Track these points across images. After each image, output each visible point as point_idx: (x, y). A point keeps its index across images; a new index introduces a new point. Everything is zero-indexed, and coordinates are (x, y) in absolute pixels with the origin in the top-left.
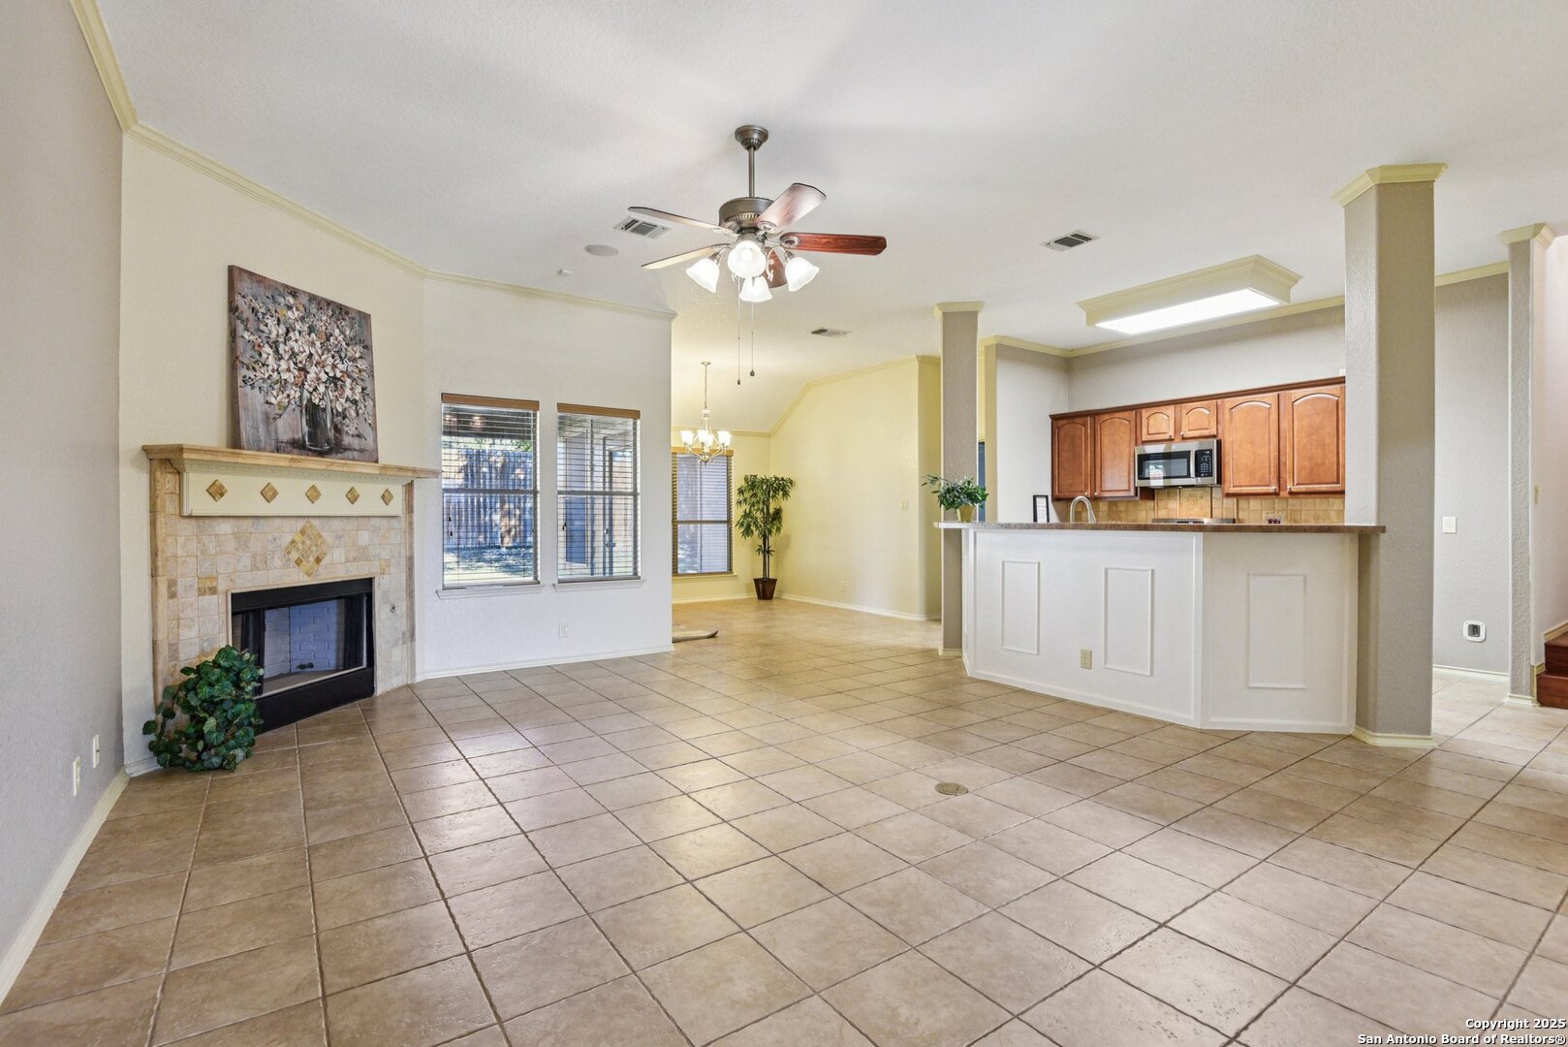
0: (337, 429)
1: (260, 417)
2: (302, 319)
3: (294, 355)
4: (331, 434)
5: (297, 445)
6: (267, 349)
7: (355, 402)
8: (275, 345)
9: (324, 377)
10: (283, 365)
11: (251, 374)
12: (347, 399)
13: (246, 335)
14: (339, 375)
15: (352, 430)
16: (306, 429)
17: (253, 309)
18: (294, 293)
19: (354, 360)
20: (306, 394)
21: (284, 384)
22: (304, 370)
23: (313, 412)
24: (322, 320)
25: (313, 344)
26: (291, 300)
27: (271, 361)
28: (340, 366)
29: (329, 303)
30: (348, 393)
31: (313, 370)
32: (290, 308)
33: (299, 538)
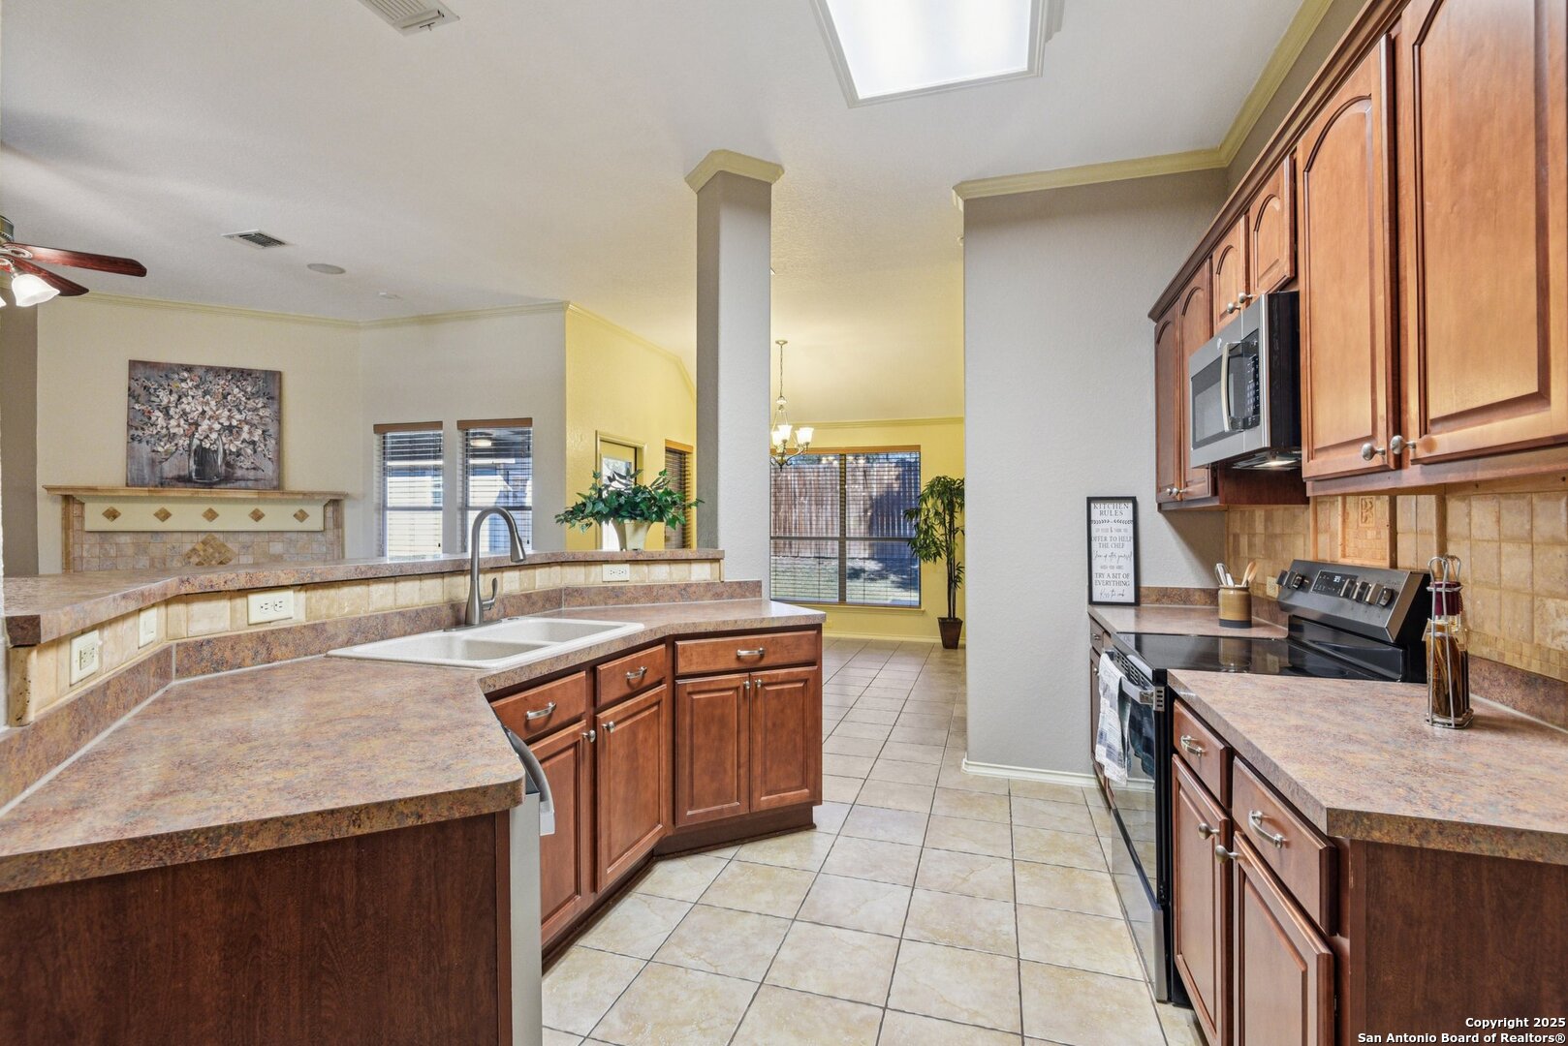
0: (228, 464)
1: (145, 461)
2: (197, 387)
3: (185, 413)
4: (222, 469)
5: (184, 480)
6: (157, 413)
7: (253, 443)
8: (166, 411)
9: (217, 426)
10: (173, 422)
11: (140, 433)
12: (244, 441)
13: (137, 406)
14: (235, 423)
15: (247, 464)
16: (193, 467)
17: (145, 388)
18: (189, 369)
19: (256, 410)
20: (196, 442)
21: (172, 437)
22: (197, 425)
23: (202, 456)
24: (219, 386)
25: (207, 403)
26: (186, 375)
27: (161, 422)
28: (238, 417)
29: (228, 370)
30: (245, 435)
31: (205, 425)
32: (184, 380)
33: (200, 547)
